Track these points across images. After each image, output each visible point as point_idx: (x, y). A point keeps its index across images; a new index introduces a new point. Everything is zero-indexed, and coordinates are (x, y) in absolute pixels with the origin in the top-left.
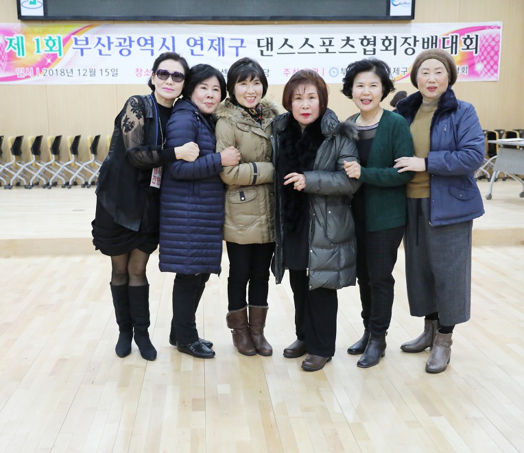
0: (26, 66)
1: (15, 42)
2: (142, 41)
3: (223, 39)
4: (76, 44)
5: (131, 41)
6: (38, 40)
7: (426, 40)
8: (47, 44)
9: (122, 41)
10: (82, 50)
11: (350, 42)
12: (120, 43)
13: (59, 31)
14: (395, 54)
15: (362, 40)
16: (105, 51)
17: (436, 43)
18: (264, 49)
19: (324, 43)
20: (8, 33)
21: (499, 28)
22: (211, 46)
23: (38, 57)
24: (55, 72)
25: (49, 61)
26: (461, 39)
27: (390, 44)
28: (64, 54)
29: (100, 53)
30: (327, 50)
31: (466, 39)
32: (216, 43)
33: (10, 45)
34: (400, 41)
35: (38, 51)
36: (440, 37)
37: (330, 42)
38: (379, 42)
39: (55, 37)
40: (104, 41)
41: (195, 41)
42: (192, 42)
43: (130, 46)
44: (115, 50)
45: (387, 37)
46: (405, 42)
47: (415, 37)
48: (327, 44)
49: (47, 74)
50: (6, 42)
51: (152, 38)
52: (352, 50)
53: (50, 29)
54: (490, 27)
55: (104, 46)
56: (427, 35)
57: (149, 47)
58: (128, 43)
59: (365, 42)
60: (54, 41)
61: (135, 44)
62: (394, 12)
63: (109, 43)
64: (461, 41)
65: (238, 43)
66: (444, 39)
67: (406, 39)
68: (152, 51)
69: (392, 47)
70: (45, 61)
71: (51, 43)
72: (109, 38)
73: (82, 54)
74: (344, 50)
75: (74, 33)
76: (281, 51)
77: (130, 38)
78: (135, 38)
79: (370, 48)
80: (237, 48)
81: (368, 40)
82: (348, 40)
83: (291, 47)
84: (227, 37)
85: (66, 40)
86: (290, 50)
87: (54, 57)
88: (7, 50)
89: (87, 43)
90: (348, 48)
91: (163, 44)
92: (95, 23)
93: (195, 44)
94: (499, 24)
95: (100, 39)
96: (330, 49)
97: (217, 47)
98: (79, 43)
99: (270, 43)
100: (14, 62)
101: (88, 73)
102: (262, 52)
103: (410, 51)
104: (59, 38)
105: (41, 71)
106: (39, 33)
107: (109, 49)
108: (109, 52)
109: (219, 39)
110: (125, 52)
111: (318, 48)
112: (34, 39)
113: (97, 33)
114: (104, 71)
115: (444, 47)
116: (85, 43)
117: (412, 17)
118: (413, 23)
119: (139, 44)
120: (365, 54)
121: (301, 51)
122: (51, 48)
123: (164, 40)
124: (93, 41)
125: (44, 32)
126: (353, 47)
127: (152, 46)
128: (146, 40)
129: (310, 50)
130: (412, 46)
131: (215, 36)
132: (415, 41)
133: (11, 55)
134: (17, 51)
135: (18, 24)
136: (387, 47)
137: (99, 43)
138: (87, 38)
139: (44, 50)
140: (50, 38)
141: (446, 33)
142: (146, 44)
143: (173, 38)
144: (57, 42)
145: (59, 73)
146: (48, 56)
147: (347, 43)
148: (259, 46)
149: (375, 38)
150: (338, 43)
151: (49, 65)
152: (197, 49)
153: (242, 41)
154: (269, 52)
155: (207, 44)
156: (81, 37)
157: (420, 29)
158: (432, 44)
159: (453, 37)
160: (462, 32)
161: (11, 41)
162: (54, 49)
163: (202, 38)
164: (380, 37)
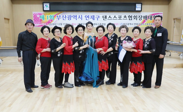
0: (44, 23)
1: (42, 17)
2: (74, 16)
3: (94, 16)
4: (57, 17)
5: (71, 16)
6: (48, 16)
7: (144, 17)
8: (50, 17)
9: (69, 16)
10: (59, 18)
11: (126, 17)
12: (68, 17)
13: (53, 14)
14: (137, 20)
15: (129, 16)
16: (64, 19)
17: (147, 17)
18: (104, 18)
19: (119, 17)
20: (40, 14)
21: (162, 14)
22: (91, 18)
23: (48, 20)
24: (52, 24)
25: (50, 21)
26: (153, 16)
27: (136, 17)
28: (54, 19)
29: (63, 19)
30: (120, 19)
31: (154, 16)
32: (92, 17)
33: (41, 17)
34: (138, 17)
35: (48, 19)
36: (148, 16)
37: (121, 17)
38: (133, 17)
39: (52, 15)
40: (64, 16)
41: (87, 16)
42: (86, 17)
43: (71, 17)
44: (67, 18)
45: (135, 16)
46: (139, 17)
47: (142, 16)
48: (120, 17)
49: (50, 25)
50: (40, 17)
51: (76, 15)
52: (126, 19)
53: (51, 13)
54: (160, 14)
55: (64, 17)
56: (145, 15)
57: (75, 18)
58: (70, 17)
59: (129, 17)
60: (52, 16)
61: (72, 17)
62: (137, 9)
63: (66, 17)
64: (153, 17)
65: (98, 17)
66: (149, 16)
67: (139, 16)
68: (76, 19)
69: (136, 18)
70: (49, 21)
71: (51, 17)
72: (65, 16)
73: (59, 20)
74: (124, 19)
75: (57, 14)
76: (108, 19)
77: (71, 15)
78: (72, 15)
79: (131, 18)
80: (98, 18)
81: (130, 16)
82: (125, 16)
83: (111, 18)
84: (95, 15)
85: (55, 16)
86: (111, 19)
87: (52, 20)
88: (40, 19)
89: (60, 17)
90: (125, 18)
91: (79, 17)
92: (62, 12)
93: (87, 17)
94: (162, 13)
95: (63, 16)
96: (121, 18)
97: (93, 18)
98: (58, 17)
99: (106, 17)
100: (42, 22)
101: (60, 24)
102: (104, 19)
103: (140, 19)
104: (53, 15)
105: (48, 24)
106: (48, 14)
107: (66, 18)
108: (65, 19)
109: (93, 16)
110: (69, 19)
111: (118, 18)
112: (47, 16)
113: (63, 14)
114: (64, 24)
115: (149, 18)
116: (59, 17)
117: (141, 11)
118: (141, 12)
119: (73, 17)
120: (129, 20)
121: (114, 19)
122: (51, 18)
123: (79, 16)
124: (61, 16)
125: (49, 14)
126: (126, 18)
127: (76, 18)
128: (75, 16)
129: (116, 19)
130: (141, 18)
131: (92, 15)
132: (142, 17)
133: (41, 20)
134: (42, 19)
135: (43, 12)
136: (135, 18)
137: (63, 17)
138: (60, 16)
139: (49, 18)
140: (51, 15)
141: (149, 15)
142: (75, 17)
143: (82, 15)
144: (52, 17)
145: (53, 24)
146: (50, 20)
147: (125, 17)
148: (103, 18)
149: (132, 16)
150: (123, 17)
151: (50, 22)
152: (87, 18)
153: (99, 16)
154: (106, 19)
155: (90, 17)
156: (58, 15)
157: (143, 14)
158: (146, 17)
159: (151, 16)
160: (153, 15)
161: (41, 16)
162: (52, 18)
163: (89, 16)
164: (133, 16)
